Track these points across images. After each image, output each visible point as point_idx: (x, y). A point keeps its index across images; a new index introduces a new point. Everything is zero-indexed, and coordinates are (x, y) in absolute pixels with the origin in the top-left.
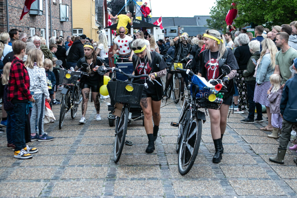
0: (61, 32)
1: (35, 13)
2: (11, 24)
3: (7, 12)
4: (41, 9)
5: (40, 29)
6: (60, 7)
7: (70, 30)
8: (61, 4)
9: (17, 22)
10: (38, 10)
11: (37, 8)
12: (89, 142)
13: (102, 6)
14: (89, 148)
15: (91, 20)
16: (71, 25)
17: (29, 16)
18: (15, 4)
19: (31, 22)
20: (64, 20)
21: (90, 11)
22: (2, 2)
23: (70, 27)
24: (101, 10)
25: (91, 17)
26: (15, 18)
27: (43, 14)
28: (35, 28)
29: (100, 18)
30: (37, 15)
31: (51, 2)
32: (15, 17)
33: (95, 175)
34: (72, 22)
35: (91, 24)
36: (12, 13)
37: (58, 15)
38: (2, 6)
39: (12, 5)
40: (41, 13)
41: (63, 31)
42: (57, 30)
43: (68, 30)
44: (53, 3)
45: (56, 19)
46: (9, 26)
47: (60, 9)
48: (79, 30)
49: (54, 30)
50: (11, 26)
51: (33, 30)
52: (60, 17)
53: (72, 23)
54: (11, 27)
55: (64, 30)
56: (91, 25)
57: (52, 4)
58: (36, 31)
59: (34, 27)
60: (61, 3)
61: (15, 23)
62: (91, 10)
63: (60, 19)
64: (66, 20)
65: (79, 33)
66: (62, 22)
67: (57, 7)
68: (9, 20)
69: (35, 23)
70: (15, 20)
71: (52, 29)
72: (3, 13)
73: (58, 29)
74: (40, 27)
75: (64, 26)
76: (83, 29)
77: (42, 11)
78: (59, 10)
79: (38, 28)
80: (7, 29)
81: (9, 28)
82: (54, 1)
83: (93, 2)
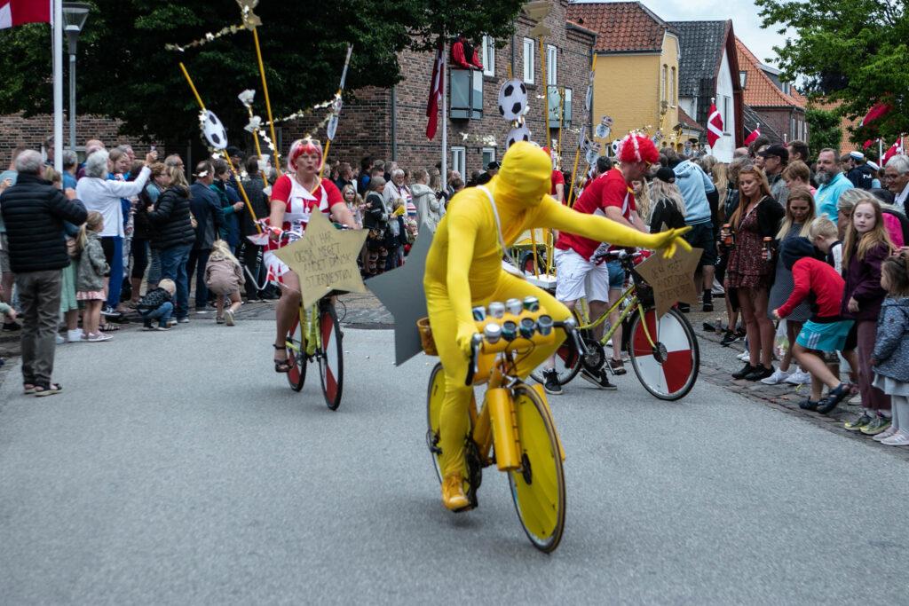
1: (462, 115)
2: (401, 141)
3: (392, 118)
5: (478, 148)
8: (552, 86)
9: (416, 136)
11: (467, 106)
17: (450, 123)
18: (413, 101)
19: (454, 135)
22: (384, 101)
26: (413, 129)
28: (466, 147)
32: (414, 126)
34: (591, 126)
36: (405, 119)
38: (384, 108)
39: (406, 103)
43: (576, 148)
46: (395, 147)
50: (403, 145)
51: (460, 153)
53: (591, 132)
54: (401, 147)
58: (467, 154)
59: (461, 145)
60: (555, 83)
61: (412, 140)
64: (563, 124)
68: (396, 135)
70: (411, 133)
72: (384, 121)
74: (479, 145)
79: (473, 148)
80: (393, 152)
81: (395, 150)
82: (529, 80)
83: (670, 70)
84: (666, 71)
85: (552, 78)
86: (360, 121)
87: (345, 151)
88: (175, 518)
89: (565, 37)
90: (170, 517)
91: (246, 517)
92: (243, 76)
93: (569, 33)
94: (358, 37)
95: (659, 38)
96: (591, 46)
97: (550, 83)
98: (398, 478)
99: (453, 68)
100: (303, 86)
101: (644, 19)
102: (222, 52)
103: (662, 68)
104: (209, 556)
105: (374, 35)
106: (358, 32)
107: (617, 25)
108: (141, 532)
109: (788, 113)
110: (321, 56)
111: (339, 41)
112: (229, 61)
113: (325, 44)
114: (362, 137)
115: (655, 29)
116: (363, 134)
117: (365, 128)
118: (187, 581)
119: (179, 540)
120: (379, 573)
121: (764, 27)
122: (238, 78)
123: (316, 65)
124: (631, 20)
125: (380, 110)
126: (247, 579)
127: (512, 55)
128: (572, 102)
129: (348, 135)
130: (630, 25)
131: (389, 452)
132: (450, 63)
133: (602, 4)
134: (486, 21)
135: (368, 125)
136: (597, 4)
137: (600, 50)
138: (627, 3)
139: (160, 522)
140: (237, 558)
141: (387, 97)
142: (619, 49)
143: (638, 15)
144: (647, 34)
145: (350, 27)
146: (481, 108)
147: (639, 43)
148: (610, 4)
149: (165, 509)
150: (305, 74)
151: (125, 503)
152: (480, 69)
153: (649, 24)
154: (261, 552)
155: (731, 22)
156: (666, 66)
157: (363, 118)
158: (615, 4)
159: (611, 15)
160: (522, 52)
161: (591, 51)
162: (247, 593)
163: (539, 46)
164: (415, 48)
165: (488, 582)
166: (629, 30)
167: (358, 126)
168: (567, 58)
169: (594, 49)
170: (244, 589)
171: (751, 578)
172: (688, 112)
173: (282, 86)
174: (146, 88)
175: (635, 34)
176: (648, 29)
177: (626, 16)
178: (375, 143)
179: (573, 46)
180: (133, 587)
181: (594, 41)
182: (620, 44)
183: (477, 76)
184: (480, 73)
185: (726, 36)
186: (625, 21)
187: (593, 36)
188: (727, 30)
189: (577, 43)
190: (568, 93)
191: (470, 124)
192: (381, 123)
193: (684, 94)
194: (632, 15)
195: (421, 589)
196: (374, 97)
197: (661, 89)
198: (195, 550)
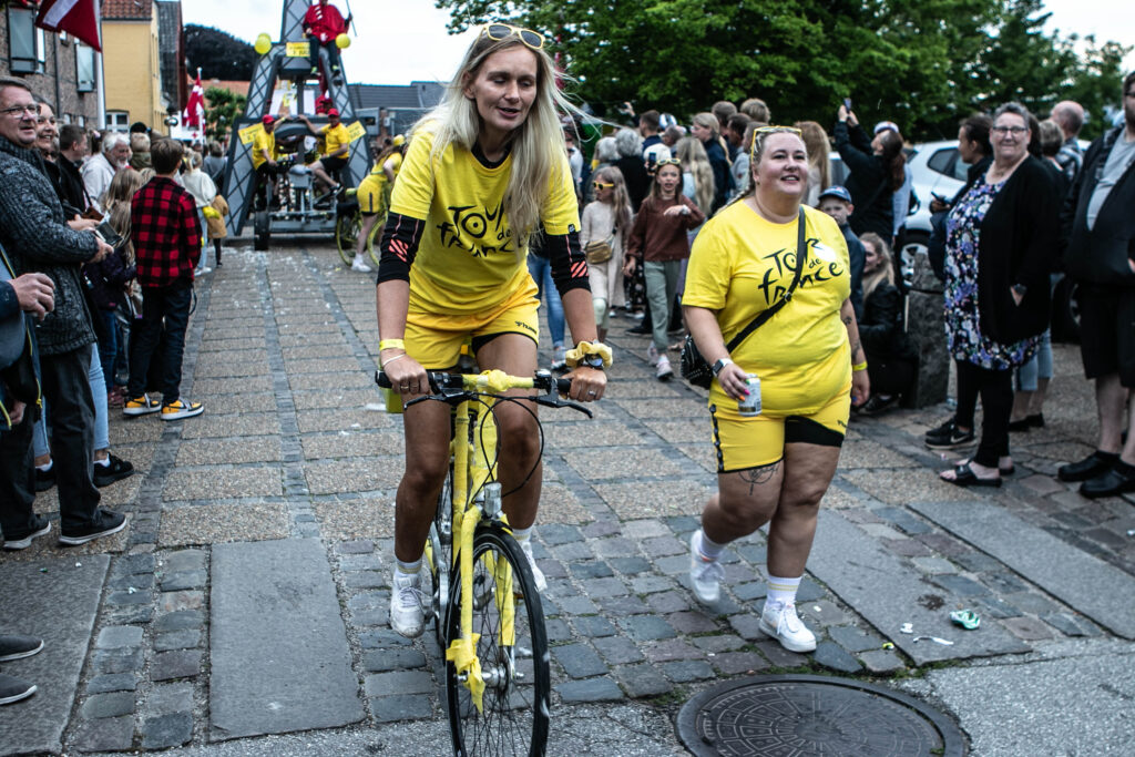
0: (81, 119)
4: (41, 57)
10: (34, 61)
12: (312, 385)
13: (173, 51)
14: (321, 396)
15: (151, 87)
20: (87, 87)
21: (147, 63)
24: (171, 62)
25: (151, 81)
27: (45, 71)
29: (169, 82)
30: (32, 73)
31: (57, 38)
33: (379, 449)
35: (152, 98)
37: (73, 74)
40: (40, 69)
41: (84, 117)
42: (70, 115)
44: (62, 39)
45: (68, 84)
47: (76, 57)
48: (118, 117)
49: (65, 116)
55: (87, 115)
56: (152, 102)
57: (58, 43)
62: (150, 61)
63: (77, 84)
65: (119, 122)
66: (81, 94)
67: (69, 51)
73: (72, 113)
75: (87, 103)
76: (128, 112)
77: (44, 64)
78: (73, 60)
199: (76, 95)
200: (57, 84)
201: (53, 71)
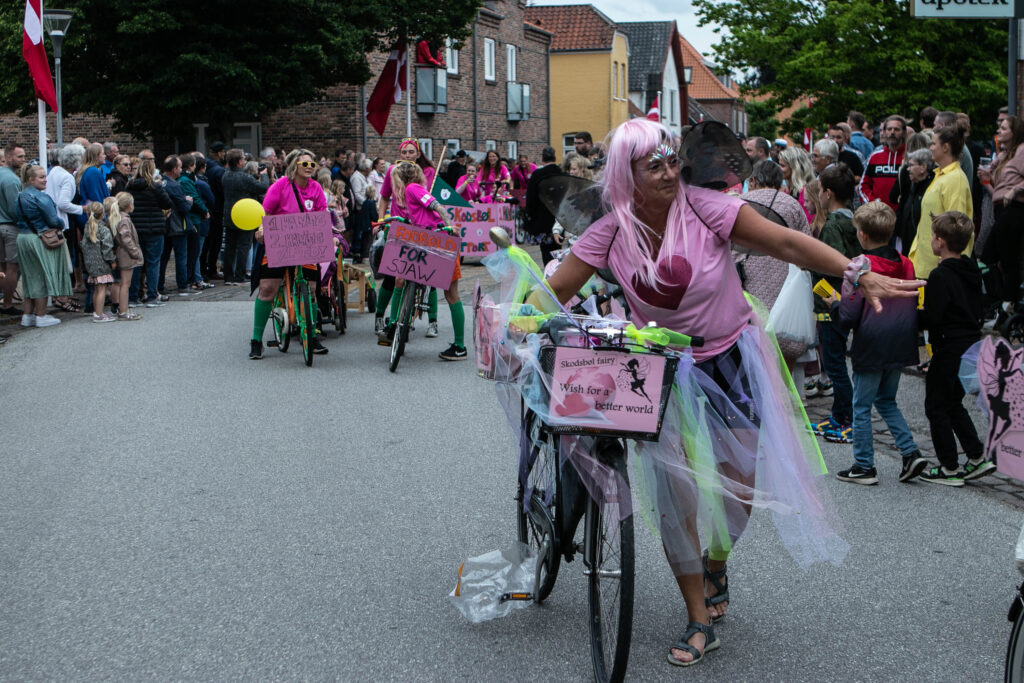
0: (512, 145)
1: (428, 109)
2: (371, 134)
4: (442, 100)
5: (445, 139)
6: (506, 88)
7: (543, 139)
8: (512, 82)
10: (435, 104)
11: (431, 100)
13: (658, 72)
16: (545, 126)
17: (416, 117)
19: (422, 128)
20: (517, 117)
22: (355, 97)
23: (544, 132)
24: (655, 83)
25: (610, 105)
28: (434, 138)
30: (434, 113)
31: (478, 81)
34: (548, 119)
37: (502, 107)
38: (355, 103)
40: (441, 109)
41: (517, 141)
42: (496, 141)
43: (535, 139)
44: (486, 81)
45: (496, 116)
46: (366, 139)
47: (506, 93)
49: (488, 142)
51: (426, 145)
52: (507, 109)
53: (548, 124)
54: (373, 139)
55: (520, 140)
57: (481, 85)
58: (433, 145)
59: (428, 137)
60: (514, 79)
63: (507, 115)
64: (522, 117)
66: (513, 124)
67: (497, 89)
69: (431, 128)
71: (478, 138)
72: (357, 115)
73: (499, 139)
74: (444, 136)
75: (522, 130)
77: (445, 106)
78: (504, 95)
79: (440, 139)
80: (363, 144)
81: (366, 142)
82: (490, 76)
83: (620, 67)
84: (617, 68)
85: (511, 75)
86: (333, 116)
87: (321, 144)
88: (128, 488)
89: (523, 37)
90: (122, 488)
91: (193, 486)
92: (220, 76)
93: (526, 33)
94: (329, 39)
95: (609, 37)
96: (547, 45)
97: (509, 79)
98: (339, 446)
99: (420, 67)
100: (278, 85)
101: (595, 20)
102: (201, 54)
103: (613, 65)
104: (153, 524)
105: (343, 37)
106: (328, 35)
107: (571, 26)
108: (94, 502)
109: (729, 105)
110: (295, 56)
111: (311, 44)
112: (207, 62)
113: (297, 46)
114: (336, 131)
115: (606, 28)
116: (336, 128)
117: (339, 123)
118: (129, 548)
119: (127, 509)
120: (308, 537)
121: (700, 26)
122: (216, 78)
123: (288, 65)
124: (584, 21)
125: (352, 106)
126: (186, 544)
127: (474, 53)
128: (530, 97)
129: (323, 129)
130: (583, 25)
131: (334, 422)
132: (417, 62)
133: (558, 7)
134: (445, 23)
135: (341, 119)
136: (553, 7)
137: (556, 48)
138: (581, 6)
139: (112, 492)
140: (179, 524)
141: (357, 94)
142: (573, 48)
143: (591, 16)
144: (599, 34)
145: (322, 30)
146: (444, 103)
147: (591, 42)
148: (564, 7)
149: (119, 480)
150: (279, 74)
151: (82, 475)
152: (444, 67)
153: (600, 24)
154: (202, 519)
155: (675, 22)
156: (616, 63)
157: (335, 113)
158: (570, 6)
159: (566, 17)
160: (483, 51)
161: (547, 50)
162: (184, 557)
163: (500, 44)
164: (383, 49)
165: (408, 544)
166: (582, 29)
167: (332, 121)
168: (525, 56)
169: (550, 48)
170: (181, 554)
171: (650, 534)
172: (637, 105)
173: (258, 85)
174: (131, 88)
175: (587, 34)
176: (600, 29)
177: (579, 17)
178: (347, 136)
179: (531, 45)
180: (79, 554)
181: (550, 40)
182: (574, 43)
183: (441, 75)
184: (444, 71)
185: (671, 35)
186: (578, 21)
187: (549, 36)
188: (672, 30)
189: (534, 43)
190: (526, 89)
191: (435, 118)
192: (352, 118)
193: (634, 88)
194: (585, 17)
195: (345, 550)
196: (345, 94)
197: (612, 84)
198: (141, 519)
199: (505, 124)
200: (475, 117)
201: (472, 107)
